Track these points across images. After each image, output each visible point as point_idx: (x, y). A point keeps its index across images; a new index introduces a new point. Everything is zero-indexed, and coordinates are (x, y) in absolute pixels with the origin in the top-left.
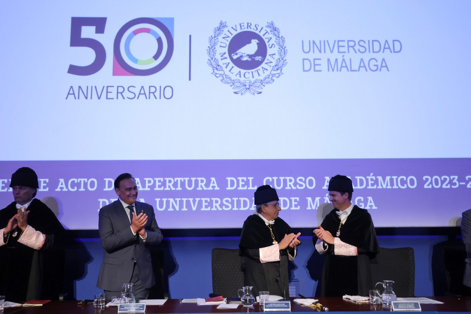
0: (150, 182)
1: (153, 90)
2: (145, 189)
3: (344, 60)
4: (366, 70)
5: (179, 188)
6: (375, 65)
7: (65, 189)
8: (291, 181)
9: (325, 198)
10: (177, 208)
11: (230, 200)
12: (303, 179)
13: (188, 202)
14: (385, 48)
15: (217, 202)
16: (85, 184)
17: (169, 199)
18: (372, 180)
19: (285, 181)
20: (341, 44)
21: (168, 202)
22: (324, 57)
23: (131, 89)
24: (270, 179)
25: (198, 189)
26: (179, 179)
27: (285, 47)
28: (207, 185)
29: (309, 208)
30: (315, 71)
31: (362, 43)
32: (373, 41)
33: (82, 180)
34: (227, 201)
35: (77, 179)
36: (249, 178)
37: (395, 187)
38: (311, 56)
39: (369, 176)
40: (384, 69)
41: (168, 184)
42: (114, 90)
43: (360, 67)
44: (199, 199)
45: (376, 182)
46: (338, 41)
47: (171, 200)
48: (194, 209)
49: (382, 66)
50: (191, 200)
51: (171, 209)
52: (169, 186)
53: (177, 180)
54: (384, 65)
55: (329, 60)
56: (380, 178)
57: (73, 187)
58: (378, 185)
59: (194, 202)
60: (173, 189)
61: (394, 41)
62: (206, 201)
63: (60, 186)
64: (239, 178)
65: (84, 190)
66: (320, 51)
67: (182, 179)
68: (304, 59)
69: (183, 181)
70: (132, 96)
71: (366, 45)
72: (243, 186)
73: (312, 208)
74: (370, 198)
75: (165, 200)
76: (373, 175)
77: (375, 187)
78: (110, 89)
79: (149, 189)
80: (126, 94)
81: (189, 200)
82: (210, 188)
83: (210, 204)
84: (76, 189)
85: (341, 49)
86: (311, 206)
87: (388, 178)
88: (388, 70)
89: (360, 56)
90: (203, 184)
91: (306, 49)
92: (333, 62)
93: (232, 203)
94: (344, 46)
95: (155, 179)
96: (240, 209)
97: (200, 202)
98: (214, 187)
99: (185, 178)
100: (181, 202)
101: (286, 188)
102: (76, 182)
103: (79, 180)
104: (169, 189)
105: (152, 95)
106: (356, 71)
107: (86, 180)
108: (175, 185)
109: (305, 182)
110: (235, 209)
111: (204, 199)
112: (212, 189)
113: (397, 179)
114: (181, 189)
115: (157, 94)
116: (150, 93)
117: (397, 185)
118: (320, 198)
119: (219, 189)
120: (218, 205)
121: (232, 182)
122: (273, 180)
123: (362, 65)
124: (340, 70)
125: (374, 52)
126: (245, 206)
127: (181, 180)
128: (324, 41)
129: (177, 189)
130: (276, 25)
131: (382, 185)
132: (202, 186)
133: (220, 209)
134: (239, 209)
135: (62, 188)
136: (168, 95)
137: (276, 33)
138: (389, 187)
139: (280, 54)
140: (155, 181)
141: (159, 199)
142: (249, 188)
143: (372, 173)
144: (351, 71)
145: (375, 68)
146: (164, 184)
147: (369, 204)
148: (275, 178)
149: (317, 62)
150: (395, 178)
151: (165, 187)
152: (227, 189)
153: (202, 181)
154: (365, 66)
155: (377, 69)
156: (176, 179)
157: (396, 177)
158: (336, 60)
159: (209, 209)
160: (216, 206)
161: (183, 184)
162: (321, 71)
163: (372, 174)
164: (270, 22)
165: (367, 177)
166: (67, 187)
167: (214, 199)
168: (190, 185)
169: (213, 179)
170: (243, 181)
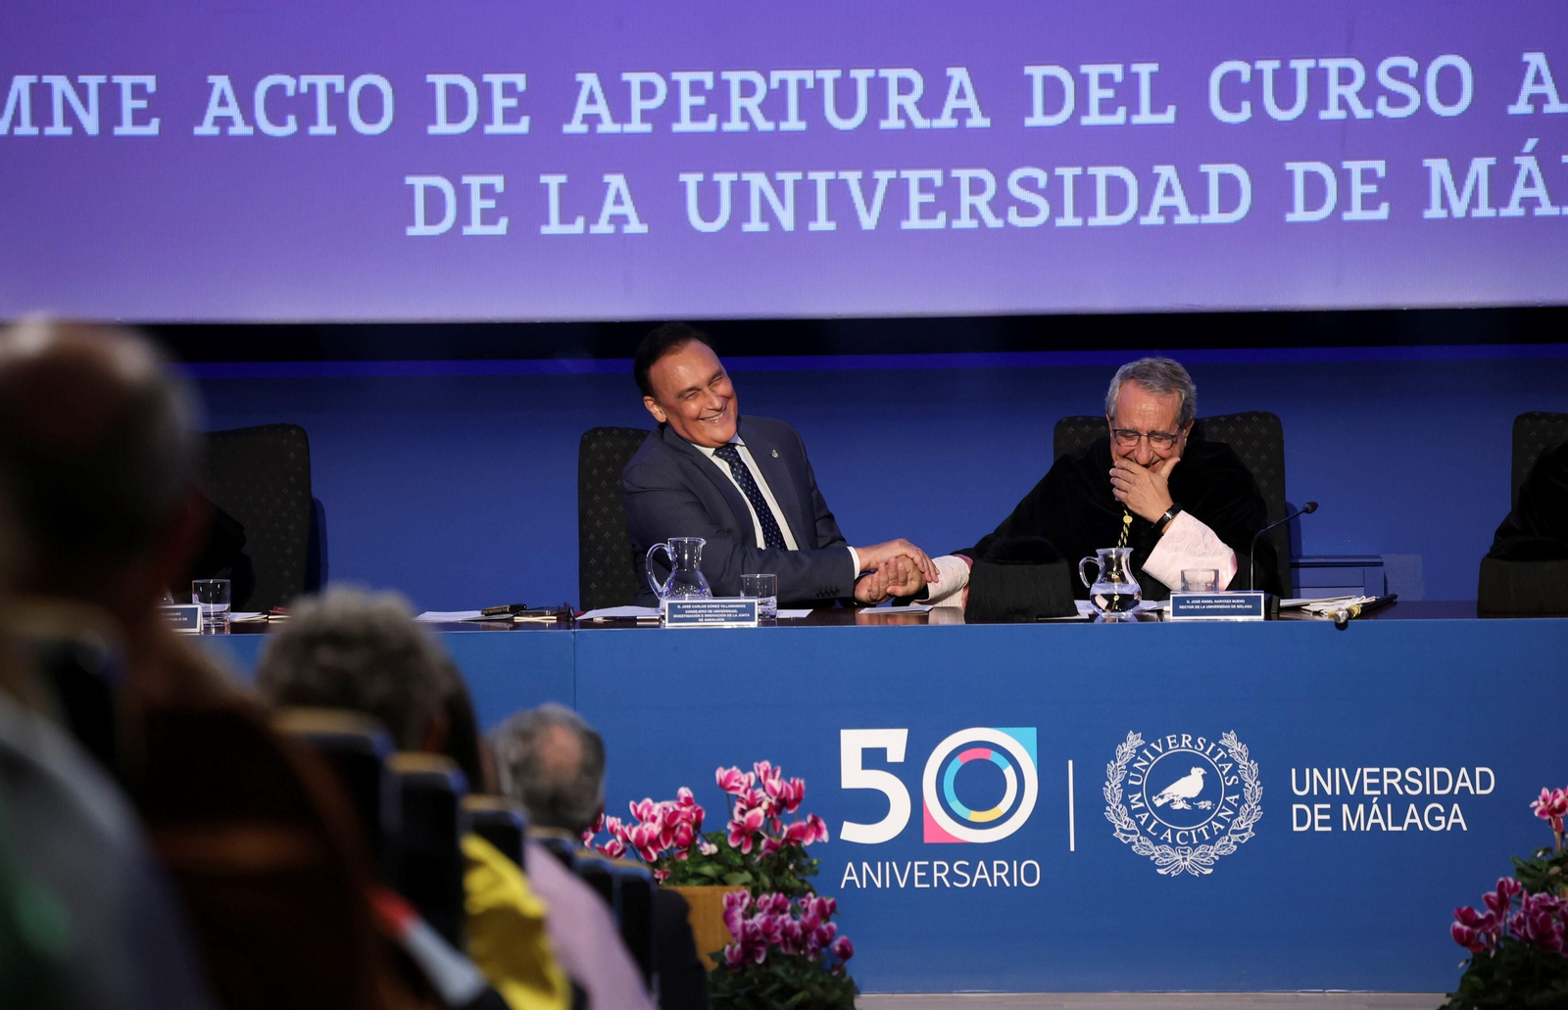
0: (648, 91)
2: (628, 128)
5: (793, 123)
7: (240, 129)
8: (1346, 77)
9: (1518, 160)
10: (787, 219)
11: (1041, 177)
12: (1412, 65)
13: (838, 189)
15: (977, 187)
16: (338, 103)
17: (746, 176)
19: (1318, 78)
21: (741, 191)
24: (1244, 69)
25: (884, 125)
26: (792, 77)
28: (931, 105)
29: (1435, 212)
33: (321, 81)
34: (1028, 184)
35: (296, 76)
36: (1135, 68)
41: (736, 102)
44: (892, 174)
47: (758, 181)
48: (868, 221)
50: (853, 178)
51: (755, 225)
52: (745, 113)
53: (783, 83)
57: (276, 117)
59: (868, 187)
60: (764, 125)
62: (926, 186)
63: (214, 110)
64: (1084, 69)
65: (332, 130)
67: (808, 76)
69: (810, 84)
72: (1107, 107)
73: (1450, 212)
75: (725, 180)
79: (647, 128)
81: (845, 182)
82: (946, 121)
83: (947, 199)
84: (291, 127)
86: (1445, 203)
90: (909, 102)
93: (1054, 192)
95: (676, 76)
96: (1092, 222)
97: (898, 192)
98: (961, 114)
99: (821, 74)
100: (806, 191)
101: (1324, 115)
102: (291, 92)
103: (306, 80)
104: (744, 127)
107: (339, 81)
108: (774, 106)
109: (1419, 84)
110: (1069, 220)
111: (913, 176)
112: (953, 123)
114: (802, 126)
118: (1492, 161)
119: (986, 123)
120: (982, 202)
121: (1053, 87)
122: (1257, 75)
126: (1116, 204)
127: (801, 83)
129: (784, 126)
132: (904, 109)
133: (993, 222)
134: (1085, 222)
135: (224, 122)
140: (674, 88)
141: (700, 177)
142: (1136, 120)
146: (717, 101)
148: (1268, 67)
151: (724, 116)
152: (1029, 122)
153: (905, 87)
156: (776, 76)
159: (939, 222)
160: (975, 209)
161: (810, 100)
166: (249, 118)
167: (964, 175)
168: (846, 108)
169: (959, 75)
170: (1106, 81)
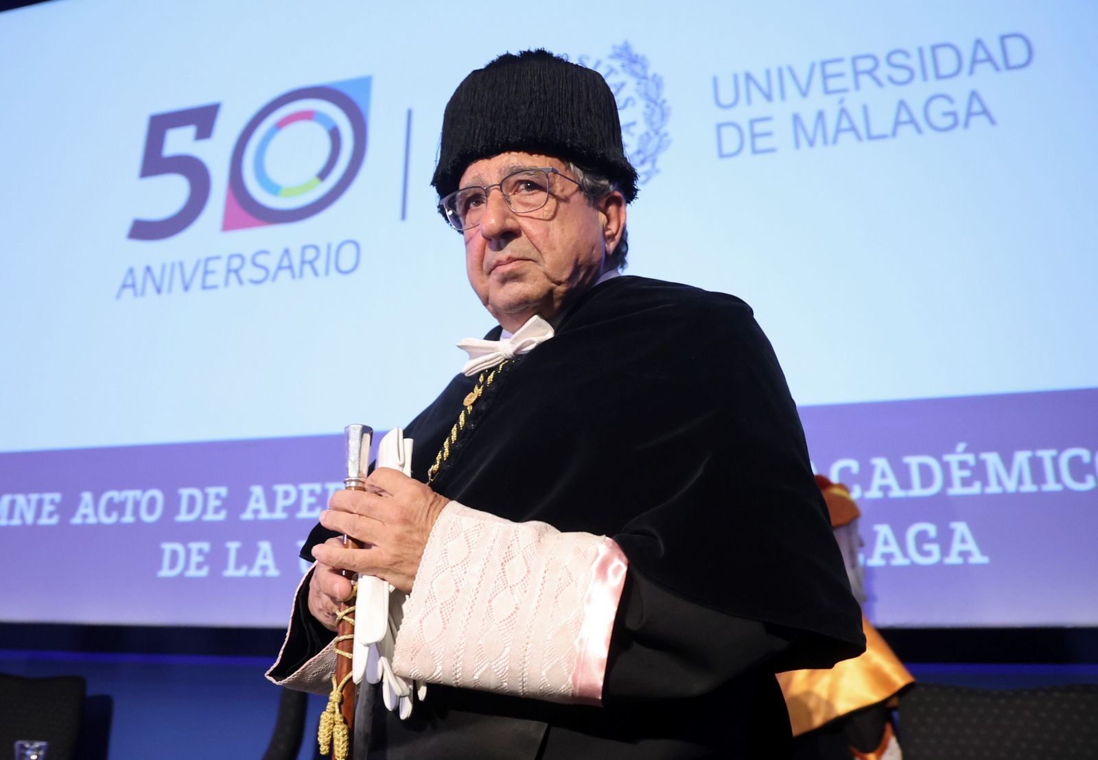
0: (287, 496)
1: (310, 254)
2: (274, 516)
3: (843, 111)
4: (919, 131)
6: (946, 114)
7: (91, 520)
14: (975, 61)
16: (137, 504)
18: (963, 465)
20: (831, 69)
22: (781, 111)
23: (261, 260)
27: (664, 101)
30: (755, 151)
31: (898, 59)
32: (934, 48)
33: (131, 494)
35: (121, 491)
37: (1051, 486)
38: (741, 114)
39: (952, 450)
40: (979, 122)
42: (219, 267)
43: (898, 123)
45: (980, 472)
46: (824, 63)
49: (970, 114)
54: (976, 107)
55: (796, 118)
56: (992, 459)
57: (108, 513)
58: (985, 483)
61: (1003, 38)
63: (82, 510)
65: (132, 520)
66: (769, 97)
68: (719, 127)
70: (259, 274)
71: (914, 63)
74: (960, 528)
76: (967, 451)
77: (976, 489)
78: (212, 265)
79: (284, 516)
80: (249, 272)
84: (114, 518)
85: (833, 84)
87: (1022, 458)
88: (993, 122)
89: (892, 94)
91: (727, 96)
92: (809, 121)
94: (840, 75)
95: (301, 486)
102: (117, 500)
103: (124, 494)
105: (307, 268)
106: (883, 137)
107: (139, 494)
113: (1055, 461)
115: (320, 265)
116: (303, 262)
117: (1058, 479)
123: (904, 117)
124: (835, 141)
125: (939, 77)
128: (780, 71)
130: (637, 49)
131: (1000, 483)
135: (85, 516)
136: (346, 263)
137: (637, 68)
138: (1029, 487)
139: (649, 120)
140: (300, 493)
143: (962, 440)
144: (871, 137)
145: (949, 121)
146: (321, 500)
147: (957, 546)
149: (760, 128)
150: (1047, 455)
154: (912, 121)
155: (955, 124)
157: (1053, 452)
158: (821, 115)
162: (772, 150)
163: (961, 447)
164: (620, 43)
165: (947, 458)
166: (96, 513)
